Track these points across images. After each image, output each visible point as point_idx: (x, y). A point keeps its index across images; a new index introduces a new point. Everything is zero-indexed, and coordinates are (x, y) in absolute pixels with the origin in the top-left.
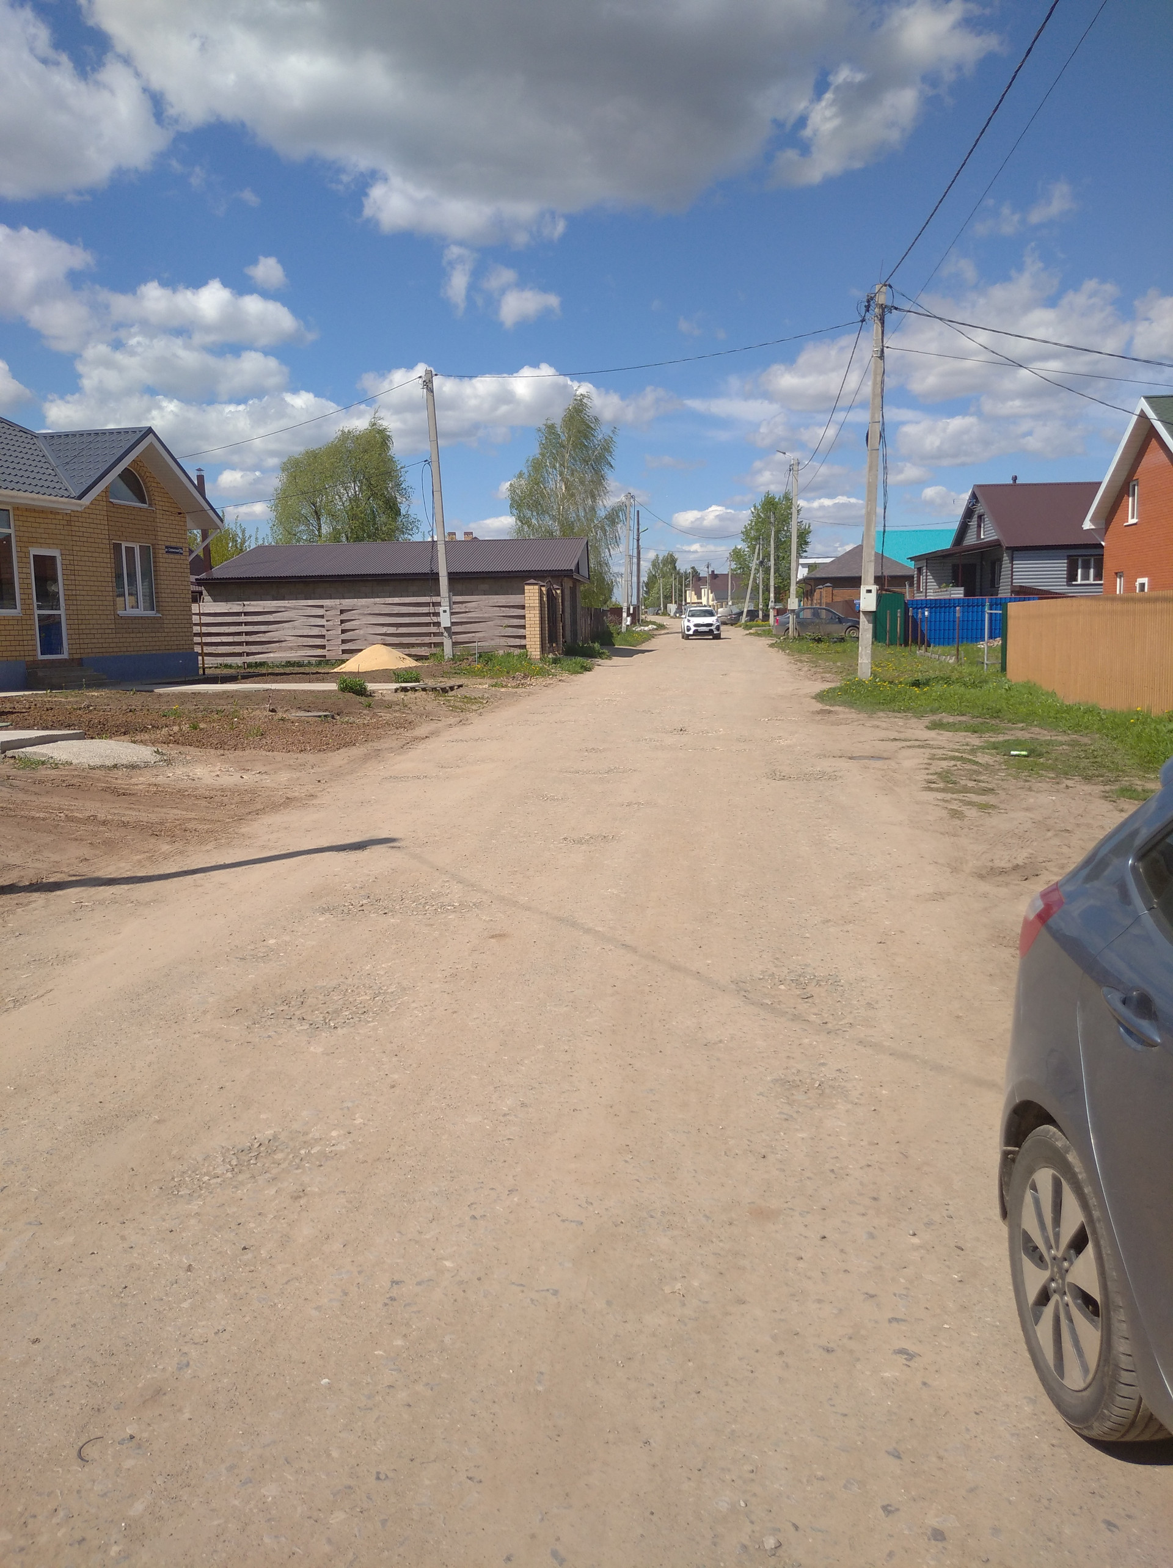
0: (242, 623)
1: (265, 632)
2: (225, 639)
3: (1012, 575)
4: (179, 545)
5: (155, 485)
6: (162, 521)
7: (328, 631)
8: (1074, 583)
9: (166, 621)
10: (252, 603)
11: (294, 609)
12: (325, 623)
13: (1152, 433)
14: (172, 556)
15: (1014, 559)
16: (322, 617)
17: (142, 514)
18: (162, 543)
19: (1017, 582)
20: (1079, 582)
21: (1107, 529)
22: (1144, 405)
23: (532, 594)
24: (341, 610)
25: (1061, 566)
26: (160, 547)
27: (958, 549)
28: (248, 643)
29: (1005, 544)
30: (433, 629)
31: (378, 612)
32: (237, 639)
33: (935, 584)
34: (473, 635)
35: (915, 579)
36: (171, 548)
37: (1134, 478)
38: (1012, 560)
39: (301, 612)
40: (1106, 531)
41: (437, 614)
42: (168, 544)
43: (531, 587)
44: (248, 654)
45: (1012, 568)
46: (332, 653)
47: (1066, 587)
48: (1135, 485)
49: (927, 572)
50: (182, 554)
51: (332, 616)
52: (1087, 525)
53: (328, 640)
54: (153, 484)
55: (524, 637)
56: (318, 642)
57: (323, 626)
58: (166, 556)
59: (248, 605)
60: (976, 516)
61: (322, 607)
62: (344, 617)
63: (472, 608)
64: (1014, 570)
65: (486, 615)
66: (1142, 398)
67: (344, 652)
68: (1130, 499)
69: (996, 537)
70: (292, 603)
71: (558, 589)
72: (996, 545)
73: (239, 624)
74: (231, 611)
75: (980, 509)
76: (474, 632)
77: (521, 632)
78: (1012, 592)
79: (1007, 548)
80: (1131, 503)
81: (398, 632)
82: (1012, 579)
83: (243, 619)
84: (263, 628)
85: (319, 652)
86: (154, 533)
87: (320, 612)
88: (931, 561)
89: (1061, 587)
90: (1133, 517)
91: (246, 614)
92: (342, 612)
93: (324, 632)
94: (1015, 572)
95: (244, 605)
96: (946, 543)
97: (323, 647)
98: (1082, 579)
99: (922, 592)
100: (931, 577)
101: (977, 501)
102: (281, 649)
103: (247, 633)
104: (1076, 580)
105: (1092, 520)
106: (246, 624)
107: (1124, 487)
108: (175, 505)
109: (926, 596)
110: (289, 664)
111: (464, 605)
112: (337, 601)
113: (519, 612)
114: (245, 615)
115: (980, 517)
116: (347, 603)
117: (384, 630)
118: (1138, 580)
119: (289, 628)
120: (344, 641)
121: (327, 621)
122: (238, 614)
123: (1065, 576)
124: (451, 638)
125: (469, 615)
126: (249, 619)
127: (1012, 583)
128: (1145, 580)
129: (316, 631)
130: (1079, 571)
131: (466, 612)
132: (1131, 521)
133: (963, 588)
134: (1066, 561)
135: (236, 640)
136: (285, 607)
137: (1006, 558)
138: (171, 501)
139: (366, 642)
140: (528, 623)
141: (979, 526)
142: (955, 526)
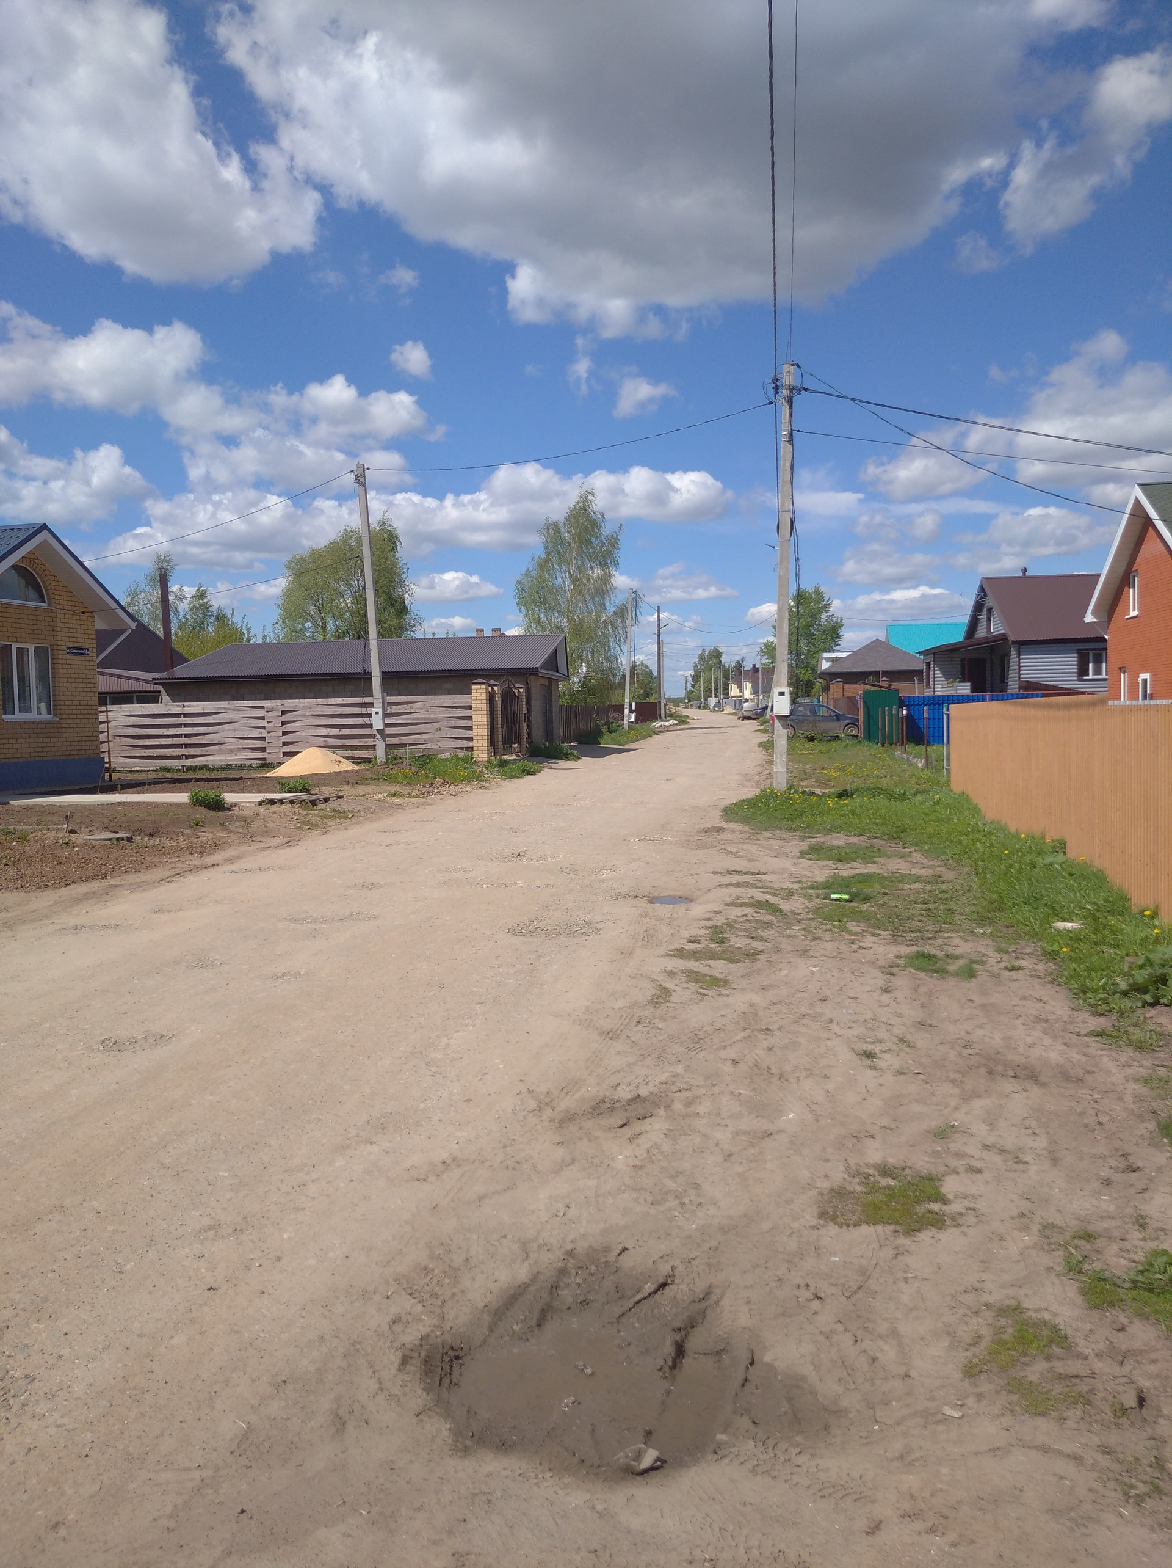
0: (181, 724)
1: (204, 734)
2: (164, 742)
3: (1020, 670)
4: (84, 645)
5: (56, 583)
6: (63, 620)
7: (268, 732)
8: (1085, 678)
9: (64, 726)
10: (192, 703)
11: (234, 710)
12: (266, 725)
13: (1148, 522)
14: (74, 657)
15: (1021, 653)
16: (263, 718)
17: (37, 613)
18: (63, 643)
19: (1025, 677)
20: (1091, 676)
21: (1109, 622)
22: (1138, 493)
23: (479, 694)
24: (282, 711)
25: (1070, 661)
26: (60, 648)
27: (969, 641)
28: (187, 746)
29: (1012, 638)
30: (367, 731)
31: (320, 713)
32: (176, 741)
33: (943, 679)
34: (419, 736)
35: (925, 674)
36: (74, 649)
37: (1133, 569)
38: (1019, 655)
39: (242, 714)
40: (1109, 624)
41: (370, 716)
42: (71, 645)
43: (479, 687)
44: (187, 757)
45: (1019, 663)
46: (273, 756)
47: (1077, 682)
48: (1134, 576)
49: (934, 668)
50: (88, 654)
51: (272, 717)
52: (1089, 618)
53: (269, 743)
54: (53, 583)
55: (471, 739)
56: (259, 744)
57: (263, 728)
58: (68, 657)
59: (188, 706)
60: (985, 609)
61: (263, 707)
62: (285, 718)
63: (417, 708)
64: (1021, 664)
65: (432, 716)
66: (1136, 486)
67: (285, 754)
68: (1131, 590)
69: (1003, 631)
70: (233, 704)
71: (521, 688)
72: (1003, 638)
73: (179, 726)
74: (170, 713)
75: (990, 602)
76: (420, 734)
77: (468, 733)
78: (1020, 687)
79: (1014, 642)
80: (1132, 595)
81: (340, 734)
82: (1020, 674)
83: (182, 720)
84: (202, 730)
85: (259, 755)
86: (52, 633)
87: (261, 713)
88: (942, 655)
89: (1072, 682)
90: (1134, 610)
91: (186, 715)
92: (283, 713)
93: (264, 734)
94: (1023, 666)
95: (184, 706)
96: (957, 636)
97: (263, 749)
98: (1094, 674)
99: (930, 688)
100: (939, 672)
101: (985, 595)
102: (220, 752)
103: (187, 736)
104: (1088, 675)
105: (1093, 613)
106: (186, 725)
107: (1123, 579)
108: (81, 605)
109: (934, 692)
110: (229, 767)
111: (409, 705)
112: (278, 702)
113: (466, 713)
114: (184, 717)
115: (990, 610)
116: (289, 703)
117: (324, 732)
118: (1140, 675)
119: (229, 730)
120: (285, 744)
121: (268, 722)
122: (178, 715)
123: (1076, 671)
124: (385, 741)
125: (415, 716)
126: (189, 720)
127: (1019, 678)
128: (1147, 676)
129: (256, 733)
130: (1091, 665)
131: (411, 713)
132: (1133, 614)
133: (969, 684)
134: (1076, 655)
135: (174, 743)
136: (224, 708)
137: (1013, 652)
138: (75, 599)
139: (307, 744)
140: (475, 723)
141: (989, 620)
142: (966, 619)
